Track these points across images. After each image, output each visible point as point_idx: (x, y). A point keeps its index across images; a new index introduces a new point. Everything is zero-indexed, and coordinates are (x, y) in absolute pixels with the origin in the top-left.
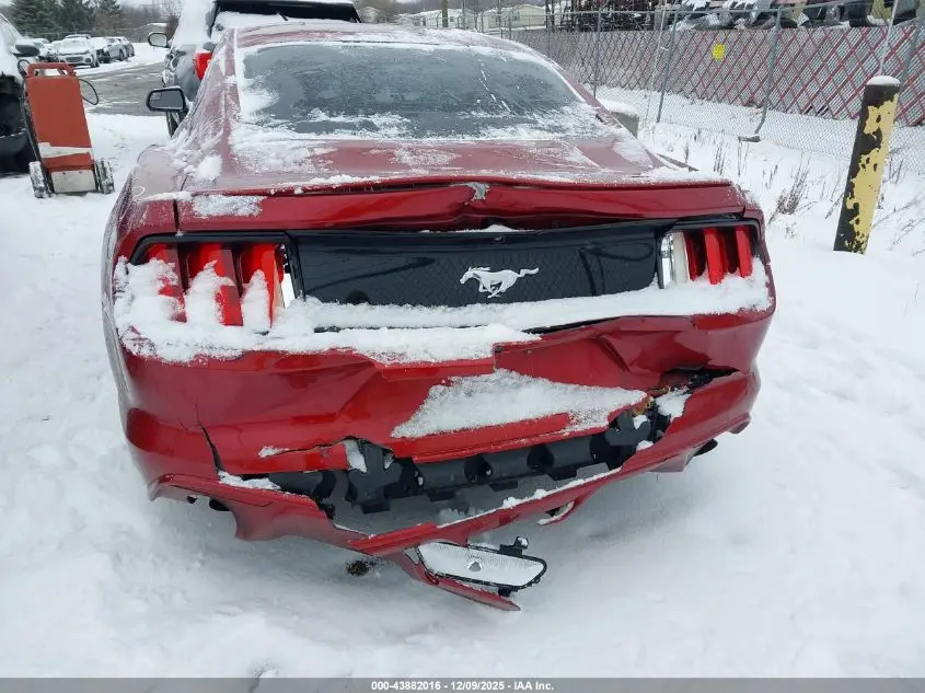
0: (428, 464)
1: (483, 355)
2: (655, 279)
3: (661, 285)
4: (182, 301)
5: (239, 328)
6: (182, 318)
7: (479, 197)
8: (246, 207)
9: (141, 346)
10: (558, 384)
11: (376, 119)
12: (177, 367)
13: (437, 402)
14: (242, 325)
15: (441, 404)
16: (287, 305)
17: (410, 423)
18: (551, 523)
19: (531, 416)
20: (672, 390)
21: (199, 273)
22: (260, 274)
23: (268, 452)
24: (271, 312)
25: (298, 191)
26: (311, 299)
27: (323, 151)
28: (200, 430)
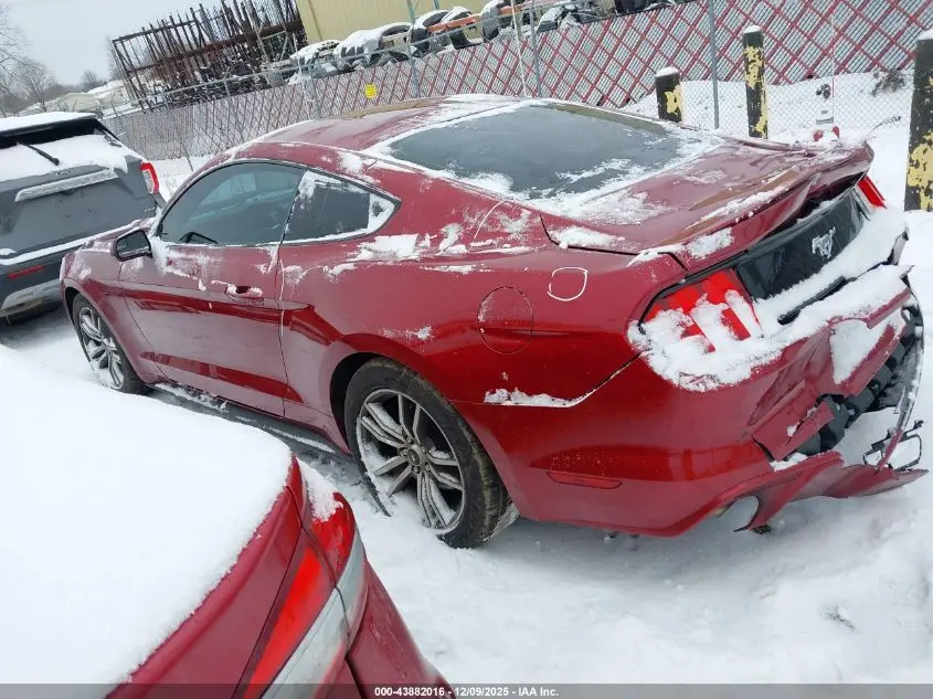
4: (703, 335)
6: (711, 349)
8: (726, 239)
9: (703, 383)
17: (837, 370)
21: (693, 310)
22: (733, 292)
23: (791, 431)
24: (757, 320)
25: (751, 214)
26: (760, 300)
27: (643, 196)
28: (748, 438)
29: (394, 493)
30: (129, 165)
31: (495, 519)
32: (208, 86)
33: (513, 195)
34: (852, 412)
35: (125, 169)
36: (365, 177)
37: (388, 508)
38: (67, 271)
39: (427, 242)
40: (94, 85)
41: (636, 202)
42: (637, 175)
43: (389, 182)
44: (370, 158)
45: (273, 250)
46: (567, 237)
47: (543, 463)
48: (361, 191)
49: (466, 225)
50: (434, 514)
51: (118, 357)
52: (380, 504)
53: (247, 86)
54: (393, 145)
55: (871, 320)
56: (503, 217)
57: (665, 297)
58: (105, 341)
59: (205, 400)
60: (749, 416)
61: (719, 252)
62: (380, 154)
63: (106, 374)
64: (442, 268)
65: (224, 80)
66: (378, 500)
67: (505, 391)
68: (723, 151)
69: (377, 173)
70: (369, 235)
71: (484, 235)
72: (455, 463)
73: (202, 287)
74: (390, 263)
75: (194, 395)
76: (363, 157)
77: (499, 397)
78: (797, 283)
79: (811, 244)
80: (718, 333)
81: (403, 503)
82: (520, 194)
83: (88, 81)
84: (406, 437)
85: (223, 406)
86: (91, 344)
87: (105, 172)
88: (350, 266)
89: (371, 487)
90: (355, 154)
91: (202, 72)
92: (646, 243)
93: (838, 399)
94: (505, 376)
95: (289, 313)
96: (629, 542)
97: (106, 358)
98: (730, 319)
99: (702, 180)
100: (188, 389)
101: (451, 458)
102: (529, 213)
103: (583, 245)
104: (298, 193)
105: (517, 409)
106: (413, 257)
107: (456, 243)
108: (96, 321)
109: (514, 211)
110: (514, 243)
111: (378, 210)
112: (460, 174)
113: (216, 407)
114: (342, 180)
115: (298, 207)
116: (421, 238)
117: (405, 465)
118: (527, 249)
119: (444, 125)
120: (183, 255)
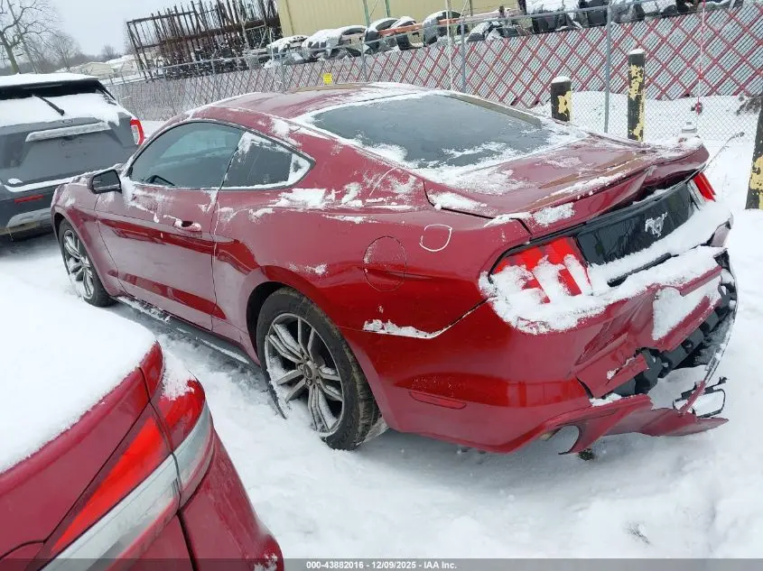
4: (542, 289)
6: (547, 300)
7: (650, 175)
8: (566, 211)
17: (656, 329)
21: (536, 268)
22: (571, 256)
23: (610, 375)
24: (589, 280)
25: (591, 193)
26: (594, 265)
27: (509, 172)
28: (572, 377)
29: (291, 399)
30: (122, 120)
31: (367, 427)
32: (199, 64)
33: (405, 163)
34: (666, 365)
35: (118, 123)
36: (290, 139)
37: (285, 412)
38: (57, 200)
39: (332, 196)
40: (111, 57)
41: (502, 178)
42: (509, 155)
43: (308, 145)
44: (296, 125)
45: (213, 194)
46: (442, 200)
47: (406, 384)
48: (286, 151)
49: (365, 184)
50: (320, 420)
51: (91, 273)
52: (279, 408)
53: (231, 67)
54: (317, 117)
55: (685, 289)
56: (394, 181)
57: (512, 255)
58: (82, 258)
59: (154, 313)
60: (576, 359)
61: (560, 222)
62: (305, 123)
63: (80, 286)
64: (339, 217)
65: (212, 60)
66: (278, 405)
67: (380, 322)
68: (584, 143)
69: (300, 137)
70: (288, 187)
71: (378, 194)
72: (338, 378)
73: (156, 219)
74: (301, 210)
75: (146, 308)
76: (290, 123)
77: (374, 326)
78: (628, 254)
79: (645, 223)
80: (553, 288)
81: (297, 409)
82: (411, 164)
83: (106, 54)
84: (303, 354)
85: (168, 318)
86: (72, 261)
87: (101, 124)
88: (269, 211)
89: (273, 393)
90: (285, 121)
91: (196, 53)
92: (502, 210)
93: (655, 353)
94: (381, 310)
95: (220, 245)
96: (477, 457)
97: (82, 273)
98: (565, 278)
99: (561, 164)
100: (143, 303)
101: (336, 374)
102: (415, 178)
103: (454, 208)
104: (237, 149)
105: (389, 337)
106: (319, 207)
107: (355, 199)
108: (76, 243)
109: (403, 177)
110: (401, 202)
111: (297, 167)
112: (366, 143)
113: (162, 319)
114: (271, 140)
115: (236, 160)
116: (329, 192)
117: (301, 378)
118: (409, 207)
119: (361, 104)
120: (145, 193)
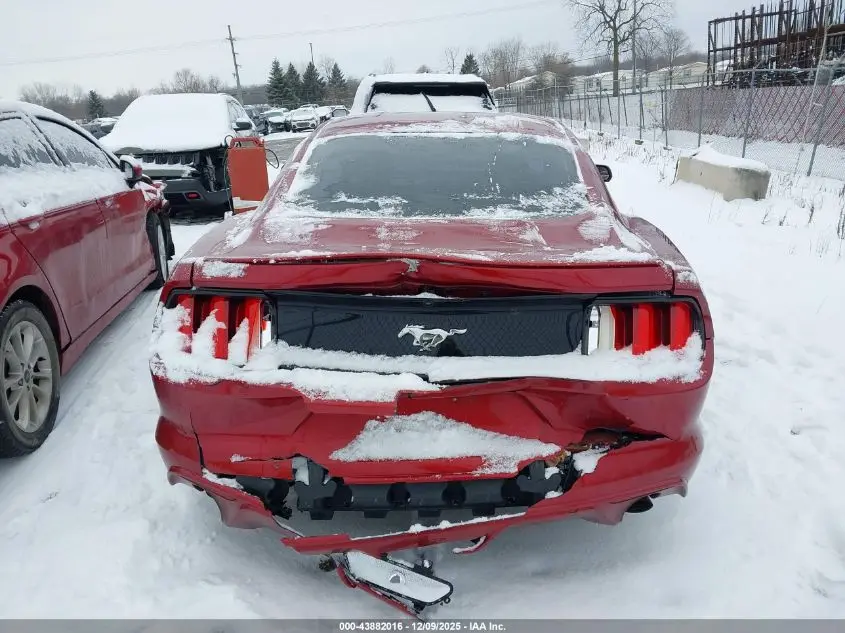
0: (358, 486)
1: (388, 400)
2: (580, 346)
3: (584, 352)
4: (191, 337)
5: (223, 361)
6: (189, 350)
7: (413, 270)
8: (236, 271)
9: (159, 368)
10: (479, 430)
11: (381, 202)
12: (177, 385)
13: (370, 435)
14: (226, 358)
15: (374, 436)
16: (264, 345)
17: (346, 449)
18: (464, 552)
19: (448, 455)
20: (594, 448)
22: (247, 321)
23: (236, 458)
24: (249, 351)
25: (272, 262)
27: (324, 227)
54: (331, 140)
61: (224, 279)
62: (313, 145)
80: (203, 341)
112: (308, 171)
